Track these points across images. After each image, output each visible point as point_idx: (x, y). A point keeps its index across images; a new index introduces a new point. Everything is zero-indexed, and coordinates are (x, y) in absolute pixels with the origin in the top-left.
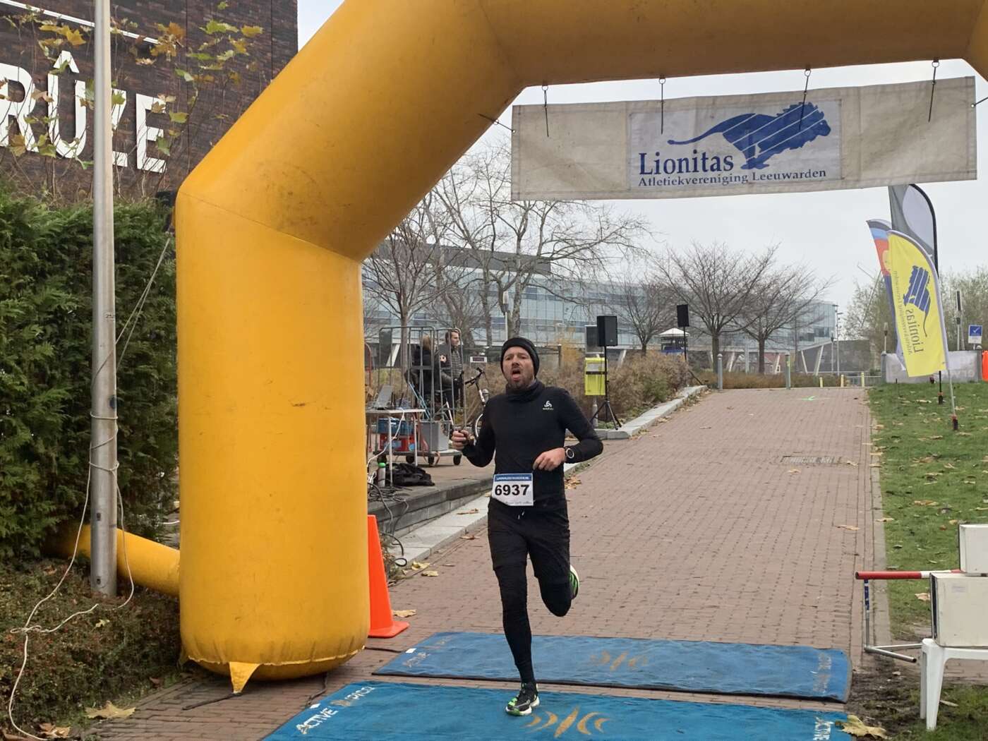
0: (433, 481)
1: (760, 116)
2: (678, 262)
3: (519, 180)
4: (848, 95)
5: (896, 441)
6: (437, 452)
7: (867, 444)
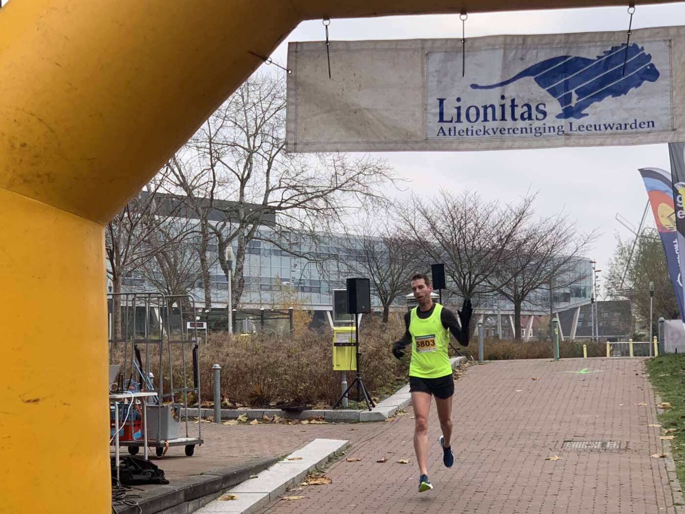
0: (167, 478)
1: (577, 58)
2: (424, 213)
3: (296, 128)
4: (679, 35)
6: (166, 441)
7: (655, 426)
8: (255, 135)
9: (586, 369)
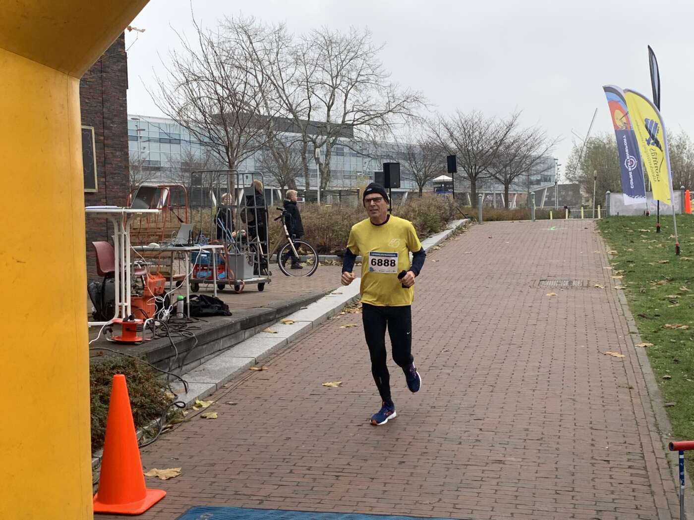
0: (231, 311)
2: (446, 126)
5: (632, 265)
6: (242, 280)
7: (608, 268)
8: (337, 76)
9: (554, 227)
